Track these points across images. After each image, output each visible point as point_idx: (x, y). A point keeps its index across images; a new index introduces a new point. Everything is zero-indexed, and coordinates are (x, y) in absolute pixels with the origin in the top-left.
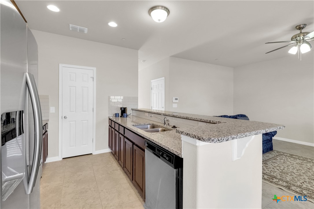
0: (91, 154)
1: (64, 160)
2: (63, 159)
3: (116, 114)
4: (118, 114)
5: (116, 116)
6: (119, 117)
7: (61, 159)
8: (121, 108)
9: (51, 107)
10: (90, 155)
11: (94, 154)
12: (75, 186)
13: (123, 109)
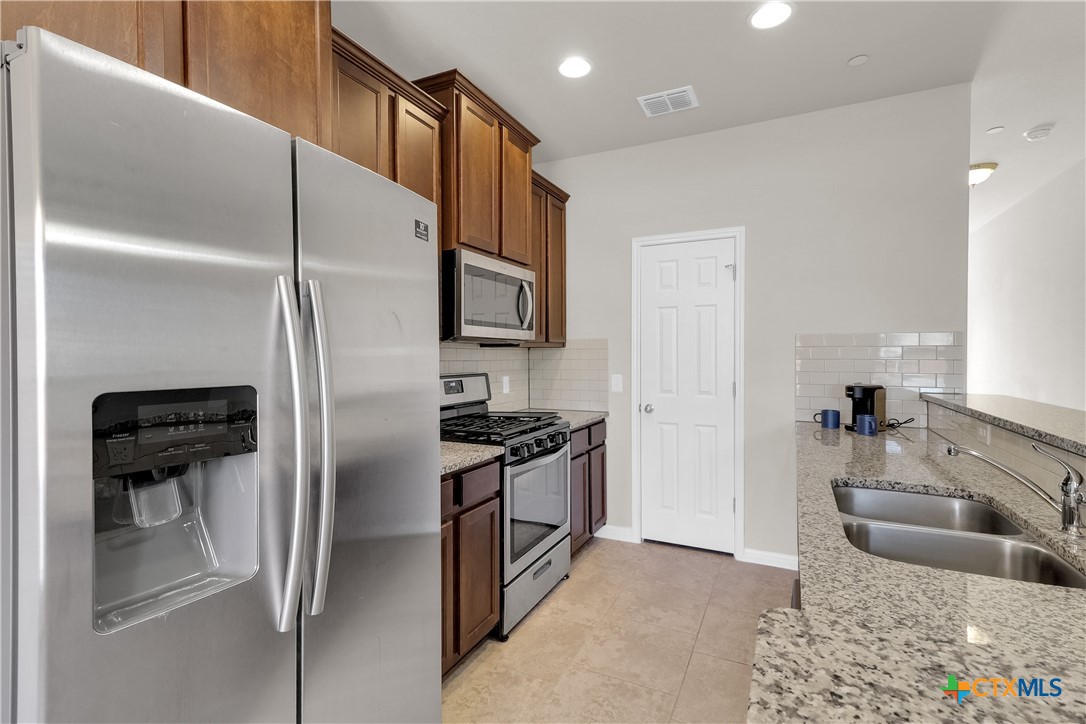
0: (732, 555)
1: (646, 544)
2: (646, 541)
3: (825, 413)
4: (837, 414)
5: (825, 424)
6: (842, 427)
7: (637, 541)
8: (850, 389)
9: (613, 376)
10: (724, 557)
11: (738, 557)
12: (618, 650)
13: (858, 395)
